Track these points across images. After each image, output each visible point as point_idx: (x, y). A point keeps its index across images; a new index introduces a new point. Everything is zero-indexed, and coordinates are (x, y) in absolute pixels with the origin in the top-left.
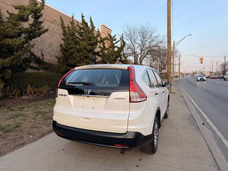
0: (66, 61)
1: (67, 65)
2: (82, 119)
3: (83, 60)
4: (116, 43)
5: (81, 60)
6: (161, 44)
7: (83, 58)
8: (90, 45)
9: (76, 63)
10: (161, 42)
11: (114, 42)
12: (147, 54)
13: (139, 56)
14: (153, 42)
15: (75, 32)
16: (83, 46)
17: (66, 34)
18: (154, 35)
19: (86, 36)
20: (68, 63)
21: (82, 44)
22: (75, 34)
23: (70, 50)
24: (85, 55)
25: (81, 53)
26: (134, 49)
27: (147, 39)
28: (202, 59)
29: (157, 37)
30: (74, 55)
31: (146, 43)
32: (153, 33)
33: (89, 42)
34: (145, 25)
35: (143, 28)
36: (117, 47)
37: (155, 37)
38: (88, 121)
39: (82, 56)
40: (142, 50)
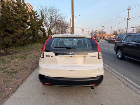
0: (4, 28)
1: (5, 31)
2: (68, 72)
3: (19, 27)
4: (37, 16)
5: (17, 27)
6: (62, 20)
7: (19, 26)
8: (25, 17)
9: (13, 30)
10: (62, 18)
11: (36, 16)
12: (54, 25)
13: (49, 26)
14: (58, 18)
15: (10, 6)
16: (20, 17)
17: (5, 7)
18: (58, 13)
19: (21, 10)
20: (6, 30)
21: (18, 15)
22: (10, 7)
23: (9, 19)
24: (21, 24)
25: (18, 23)
26: (46, 21)
27: (54, 15)
28: (83, 30)
29: (60, 15)
30: (11, 24)
31: (54, 18)
32: (57, 12)
33: (24, 15)
34: (52, 7)
35: (51, 8)
36: (38, 19)
37: (59, 15)
38: (73, 72)
39: (19, 24)
40: (51, 23)
